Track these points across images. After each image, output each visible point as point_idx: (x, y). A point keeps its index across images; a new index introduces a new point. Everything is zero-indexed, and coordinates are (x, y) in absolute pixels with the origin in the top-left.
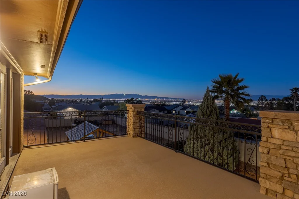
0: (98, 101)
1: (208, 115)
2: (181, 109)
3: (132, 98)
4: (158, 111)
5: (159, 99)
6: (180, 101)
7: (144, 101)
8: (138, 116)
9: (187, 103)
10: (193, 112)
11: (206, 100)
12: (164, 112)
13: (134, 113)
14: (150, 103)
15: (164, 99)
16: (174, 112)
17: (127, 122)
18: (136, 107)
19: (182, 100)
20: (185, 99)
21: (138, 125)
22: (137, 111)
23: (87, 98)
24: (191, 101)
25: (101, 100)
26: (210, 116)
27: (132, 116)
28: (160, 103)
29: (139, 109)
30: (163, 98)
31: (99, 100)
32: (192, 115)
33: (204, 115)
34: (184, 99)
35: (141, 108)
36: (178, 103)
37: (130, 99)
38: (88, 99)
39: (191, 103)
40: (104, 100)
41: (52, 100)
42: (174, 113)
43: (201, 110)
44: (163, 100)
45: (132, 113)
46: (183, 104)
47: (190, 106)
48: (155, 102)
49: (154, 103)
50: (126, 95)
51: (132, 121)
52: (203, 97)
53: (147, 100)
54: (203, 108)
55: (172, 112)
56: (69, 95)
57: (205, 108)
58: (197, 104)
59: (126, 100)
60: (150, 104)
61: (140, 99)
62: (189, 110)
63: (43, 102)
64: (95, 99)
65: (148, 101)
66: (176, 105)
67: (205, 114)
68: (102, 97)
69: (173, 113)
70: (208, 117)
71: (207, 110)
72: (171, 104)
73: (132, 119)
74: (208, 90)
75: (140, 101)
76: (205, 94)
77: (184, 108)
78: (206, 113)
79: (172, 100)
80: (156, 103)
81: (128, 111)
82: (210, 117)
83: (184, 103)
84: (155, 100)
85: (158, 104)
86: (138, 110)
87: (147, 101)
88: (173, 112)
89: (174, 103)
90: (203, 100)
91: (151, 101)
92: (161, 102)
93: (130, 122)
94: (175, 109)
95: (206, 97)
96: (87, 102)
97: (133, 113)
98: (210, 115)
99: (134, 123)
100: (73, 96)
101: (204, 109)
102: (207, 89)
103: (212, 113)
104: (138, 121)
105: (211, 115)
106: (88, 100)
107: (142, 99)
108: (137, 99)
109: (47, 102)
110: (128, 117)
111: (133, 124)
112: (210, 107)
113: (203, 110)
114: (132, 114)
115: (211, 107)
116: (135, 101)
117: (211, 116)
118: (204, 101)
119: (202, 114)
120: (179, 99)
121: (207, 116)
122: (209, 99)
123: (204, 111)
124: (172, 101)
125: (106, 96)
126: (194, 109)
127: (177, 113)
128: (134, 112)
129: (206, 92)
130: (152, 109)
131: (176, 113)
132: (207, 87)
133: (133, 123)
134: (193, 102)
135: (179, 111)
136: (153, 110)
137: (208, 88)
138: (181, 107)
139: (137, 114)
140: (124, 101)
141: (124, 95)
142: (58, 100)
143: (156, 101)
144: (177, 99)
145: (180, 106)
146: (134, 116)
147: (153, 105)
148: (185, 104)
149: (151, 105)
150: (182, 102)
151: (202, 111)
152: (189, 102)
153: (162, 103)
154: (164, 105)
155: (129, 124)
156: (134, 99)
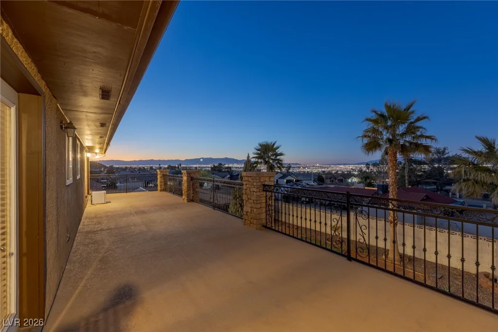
0: (173, 168)
10: (295, 181)
23: (160, 165)
25: (178, 166)
31: (175, 167)
37: (217, 166)
41: (111, 167)
46: (287, 171)
56: (135, 161)
63: (99, 170)
64: (170, 165)
100: (141, 162)
109: (104, 170)
125: (187, 161)
126: (297, 177)
141: (201, 160)
142: (118, 167)
148: (290, 170)
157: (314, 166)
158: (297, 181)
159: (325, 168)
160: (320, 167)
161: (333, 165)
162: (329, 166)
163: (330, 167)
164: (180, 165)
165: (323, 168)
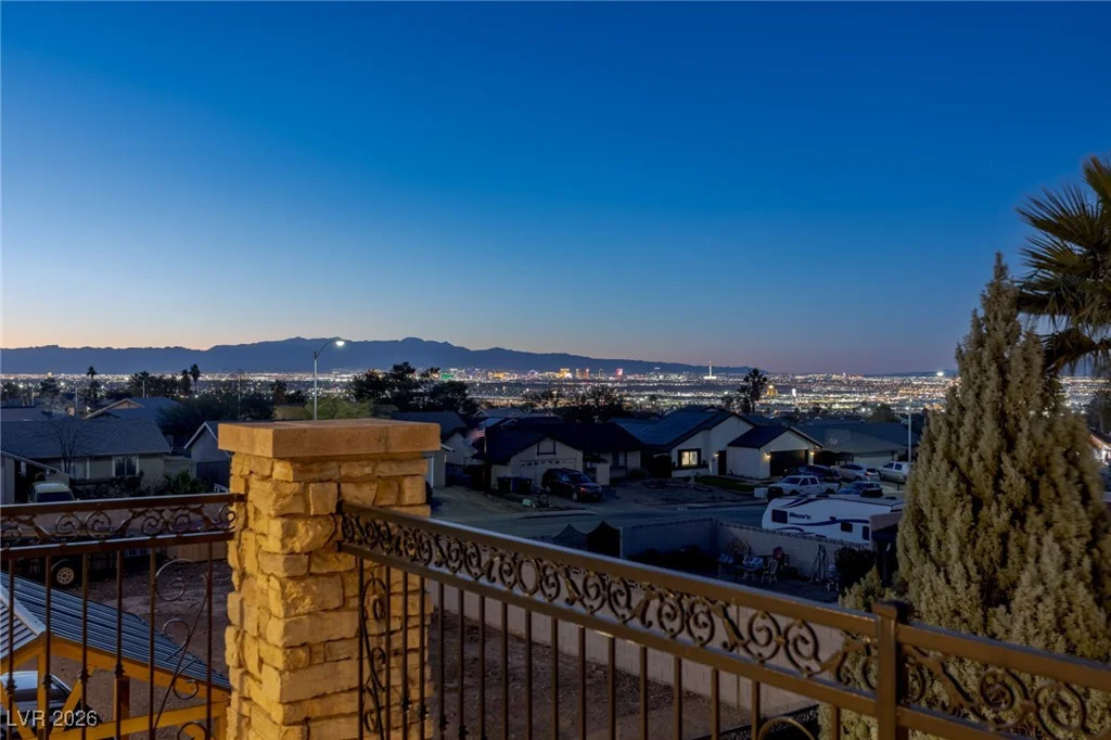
0: (162, 387)
1: (1010, 505)
2: (737, 443)
3: (403, 370)
4: (580, 454)
5: (582, 371)
6: (727, 387)
7: (482, 385)
8: (347, 562)
9: (770, 398)
10: (820, 457)
11: (993, 370)
12: (621, 463)
13: (301, 526)
14: (526, 396)
15: (620, 373)
16: (688, 459)
17: (230, 633)
18: (325, 460)
19: (740, 380)
20: (760, 368)
21: (348, 673)
22: (340, 505)
23: (92, 372)
24: (794, 383)
25: (186, 379)
26: (1032, 510)
27: (277, 566)
28: (591, 401)
29: (358, 482)
30: (610, 365)
31: (173, 383)
32: (813, 481)
33: (977, 504)
34: (756, 372)
35: (385, 469)
36: (711, 399)
37: (387, 376)
38: (96, 377)
39: (797, 400)
40: (207, 384)
42: (689, 467)
43: (947, 455)
44: (611, 380)
45: (276, 527)
46: (746, 408)
47: (791, 420)
48: (559, 396)
49: (548, 396)
50: (348, 342)
51: (275, 631)
52: (960, 351)
53: (504, 377)
54: (963, 442)
55: (674, 459)
57: (981, 443)
58: (837, 406)
59: (357, 382)
60: (522, 408)
61: (455, 375)
62: (788, 442)
64: (145, 374)
65: (514, 388)
66: (704, 409)
67: (989, 492)
68: (195, 361)
69: (681, 467)
70: (1018, 517)
71: (1005, 458)
72: (666, 403)
73: (277, 607)
74: (997, 289)
75: (452, 384)
76: (977, 324)
77: (760, 431)
78: (997, 489)
79: (674, 377)
80: (562, 402)
81: (242, 498)
82: (1034, 520)
83: (756, 396)
84: (558, 376)
85: (574, 403)
86: (352, 493)
87: (500, 385)
88: (685, 462)
89: (687, 398)
90: (964, 370)
91: (532, 384)
92: (596, 393)
93: (260, 636)
94: (697, 440)
95: (986, 354)
96: (90, 395)
97: (289, 532)
98: (1025, 502)
99: (305, 653)
101: (973, 446)
102: (990, 276)
103: (1044, 484)
104: (347, 625)
105: (1034, 498)
106: (95, 384)
107: (468, 373)
108: (436, 371)
110: (243, 576)
111: (291, 668)
112: (1030, 436)
113: (962, 461)
114: (273, 544)
115: (1039, 432)
116: (417, 385)
117: (1040, 510)
118: (968, 384)
119: (959, 495)
120: (716, 371)
121: (1006, 516)
122: (1017, 365)
123: (977, 466)
124: (670, 388)
125: (221, 354)
126: (823, 439)
127: (712, 470)
128: (305, 516)
129: (988, 303)
130: (538, 442)
131: (702, 464)
132: (993, 262)
133: (289, 647)
134: (810, 391)
135: (723, 454)
136: (547, 445)
137: (1001, 271)
138: (734, 428)
139: (340, 548)
140: (347, 386)
141: (340, 344)
143: (561, 384)
144: (705, 370)
145: (732, 421)
146: (303, 568)
147: (546, 410)
148: (757, 403)
149: (527, 414)
150: (743, 389)
151: (953, 465)
152: (785, 389)
153: (608, 398)
154: (616, 410)
155: (252, 665)
156: (413, 371)
157: (828, 381)
158: (825, 458)
159: (880, 389)
160: (859, 384)
161: (919, 374)
162: (897, 380)
163: (902, 385)
164: (196, 373)
165: (871, 388)
